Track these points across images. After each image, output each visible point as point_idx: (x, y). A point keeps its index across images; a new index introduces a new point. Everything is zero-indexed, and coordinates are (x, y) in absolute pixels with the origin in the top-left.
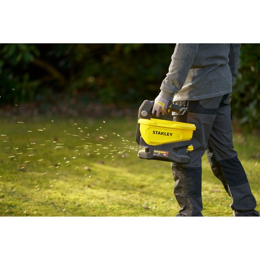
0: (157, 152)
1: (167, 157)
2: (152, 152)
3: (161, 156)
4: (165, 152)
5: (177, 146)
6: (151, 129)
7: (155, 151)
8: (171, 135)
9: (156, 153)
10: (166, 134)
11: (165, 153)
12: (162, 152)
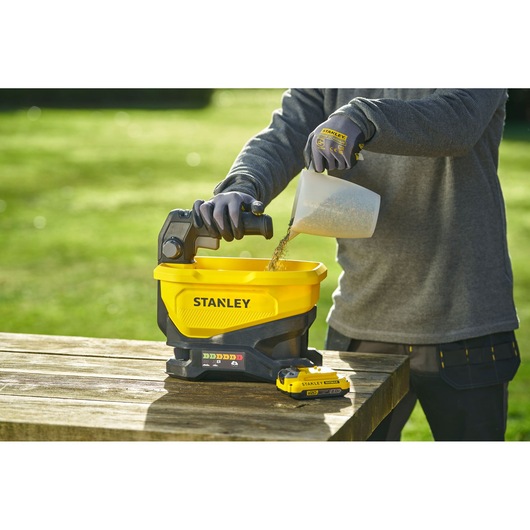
0: (213, 356)
1: (243, 369)
2: (198, 360)
3: (225, 368)
4: (233, 357)
5: (269, 335)
6: (187, 292)
7: (206, 356)
8: (246, 304)
9: (211, 361)
10: (232, 303)
11: (234, 360)
12: (226, 357)
